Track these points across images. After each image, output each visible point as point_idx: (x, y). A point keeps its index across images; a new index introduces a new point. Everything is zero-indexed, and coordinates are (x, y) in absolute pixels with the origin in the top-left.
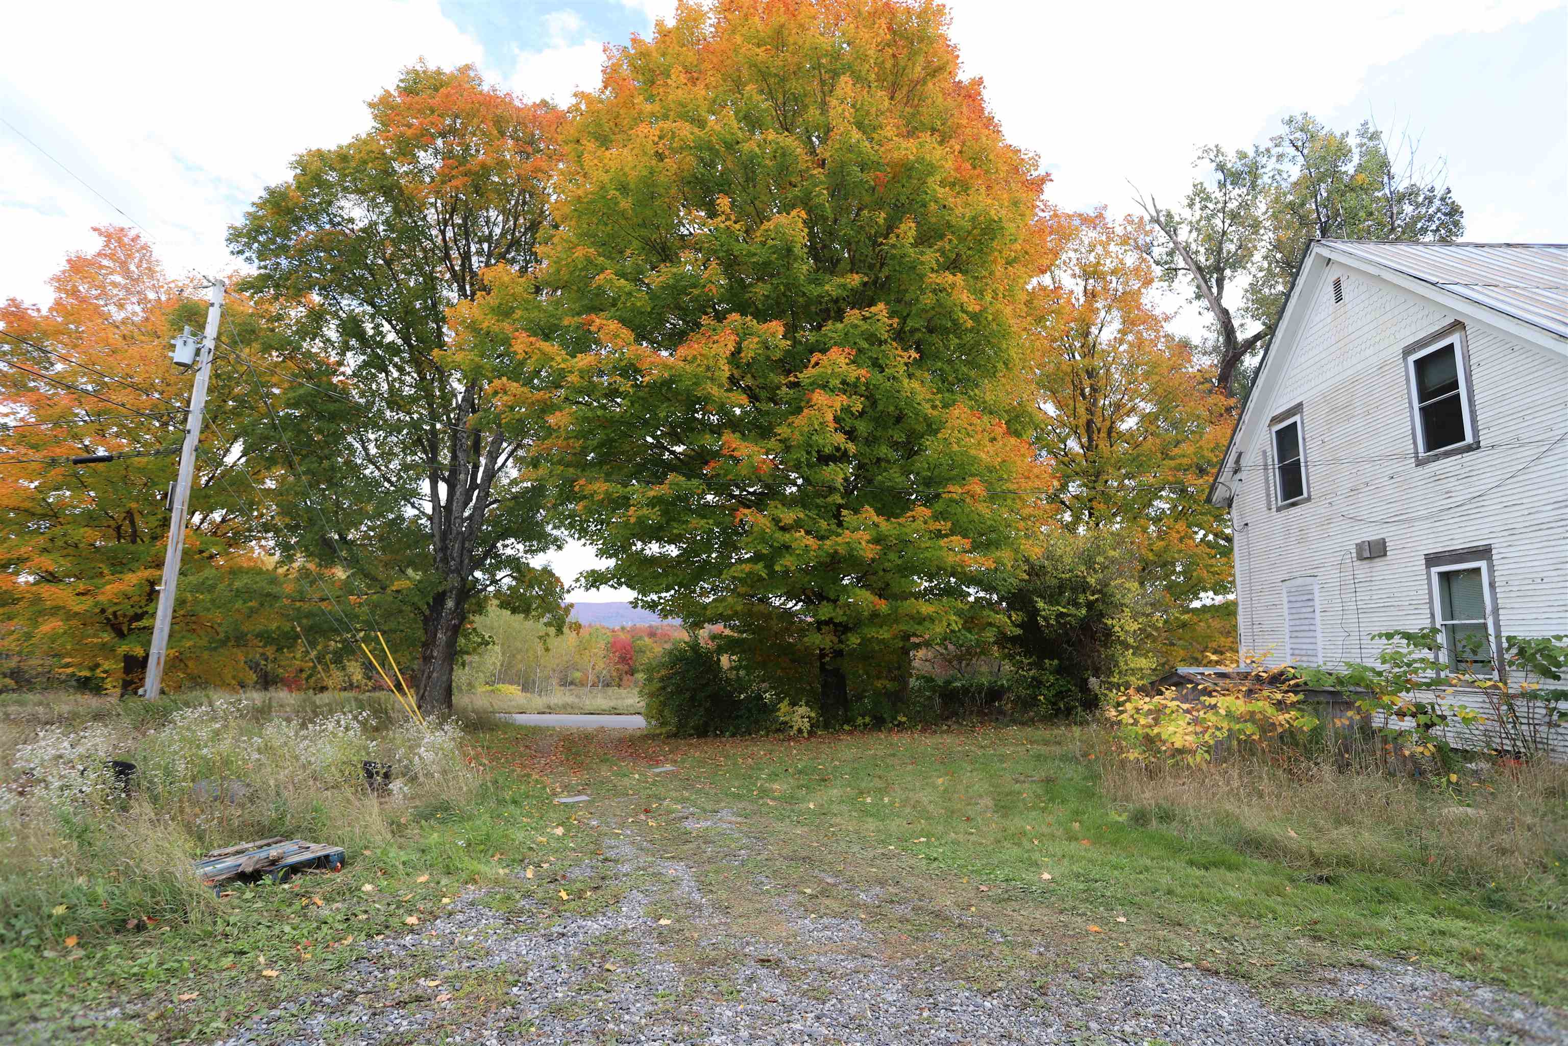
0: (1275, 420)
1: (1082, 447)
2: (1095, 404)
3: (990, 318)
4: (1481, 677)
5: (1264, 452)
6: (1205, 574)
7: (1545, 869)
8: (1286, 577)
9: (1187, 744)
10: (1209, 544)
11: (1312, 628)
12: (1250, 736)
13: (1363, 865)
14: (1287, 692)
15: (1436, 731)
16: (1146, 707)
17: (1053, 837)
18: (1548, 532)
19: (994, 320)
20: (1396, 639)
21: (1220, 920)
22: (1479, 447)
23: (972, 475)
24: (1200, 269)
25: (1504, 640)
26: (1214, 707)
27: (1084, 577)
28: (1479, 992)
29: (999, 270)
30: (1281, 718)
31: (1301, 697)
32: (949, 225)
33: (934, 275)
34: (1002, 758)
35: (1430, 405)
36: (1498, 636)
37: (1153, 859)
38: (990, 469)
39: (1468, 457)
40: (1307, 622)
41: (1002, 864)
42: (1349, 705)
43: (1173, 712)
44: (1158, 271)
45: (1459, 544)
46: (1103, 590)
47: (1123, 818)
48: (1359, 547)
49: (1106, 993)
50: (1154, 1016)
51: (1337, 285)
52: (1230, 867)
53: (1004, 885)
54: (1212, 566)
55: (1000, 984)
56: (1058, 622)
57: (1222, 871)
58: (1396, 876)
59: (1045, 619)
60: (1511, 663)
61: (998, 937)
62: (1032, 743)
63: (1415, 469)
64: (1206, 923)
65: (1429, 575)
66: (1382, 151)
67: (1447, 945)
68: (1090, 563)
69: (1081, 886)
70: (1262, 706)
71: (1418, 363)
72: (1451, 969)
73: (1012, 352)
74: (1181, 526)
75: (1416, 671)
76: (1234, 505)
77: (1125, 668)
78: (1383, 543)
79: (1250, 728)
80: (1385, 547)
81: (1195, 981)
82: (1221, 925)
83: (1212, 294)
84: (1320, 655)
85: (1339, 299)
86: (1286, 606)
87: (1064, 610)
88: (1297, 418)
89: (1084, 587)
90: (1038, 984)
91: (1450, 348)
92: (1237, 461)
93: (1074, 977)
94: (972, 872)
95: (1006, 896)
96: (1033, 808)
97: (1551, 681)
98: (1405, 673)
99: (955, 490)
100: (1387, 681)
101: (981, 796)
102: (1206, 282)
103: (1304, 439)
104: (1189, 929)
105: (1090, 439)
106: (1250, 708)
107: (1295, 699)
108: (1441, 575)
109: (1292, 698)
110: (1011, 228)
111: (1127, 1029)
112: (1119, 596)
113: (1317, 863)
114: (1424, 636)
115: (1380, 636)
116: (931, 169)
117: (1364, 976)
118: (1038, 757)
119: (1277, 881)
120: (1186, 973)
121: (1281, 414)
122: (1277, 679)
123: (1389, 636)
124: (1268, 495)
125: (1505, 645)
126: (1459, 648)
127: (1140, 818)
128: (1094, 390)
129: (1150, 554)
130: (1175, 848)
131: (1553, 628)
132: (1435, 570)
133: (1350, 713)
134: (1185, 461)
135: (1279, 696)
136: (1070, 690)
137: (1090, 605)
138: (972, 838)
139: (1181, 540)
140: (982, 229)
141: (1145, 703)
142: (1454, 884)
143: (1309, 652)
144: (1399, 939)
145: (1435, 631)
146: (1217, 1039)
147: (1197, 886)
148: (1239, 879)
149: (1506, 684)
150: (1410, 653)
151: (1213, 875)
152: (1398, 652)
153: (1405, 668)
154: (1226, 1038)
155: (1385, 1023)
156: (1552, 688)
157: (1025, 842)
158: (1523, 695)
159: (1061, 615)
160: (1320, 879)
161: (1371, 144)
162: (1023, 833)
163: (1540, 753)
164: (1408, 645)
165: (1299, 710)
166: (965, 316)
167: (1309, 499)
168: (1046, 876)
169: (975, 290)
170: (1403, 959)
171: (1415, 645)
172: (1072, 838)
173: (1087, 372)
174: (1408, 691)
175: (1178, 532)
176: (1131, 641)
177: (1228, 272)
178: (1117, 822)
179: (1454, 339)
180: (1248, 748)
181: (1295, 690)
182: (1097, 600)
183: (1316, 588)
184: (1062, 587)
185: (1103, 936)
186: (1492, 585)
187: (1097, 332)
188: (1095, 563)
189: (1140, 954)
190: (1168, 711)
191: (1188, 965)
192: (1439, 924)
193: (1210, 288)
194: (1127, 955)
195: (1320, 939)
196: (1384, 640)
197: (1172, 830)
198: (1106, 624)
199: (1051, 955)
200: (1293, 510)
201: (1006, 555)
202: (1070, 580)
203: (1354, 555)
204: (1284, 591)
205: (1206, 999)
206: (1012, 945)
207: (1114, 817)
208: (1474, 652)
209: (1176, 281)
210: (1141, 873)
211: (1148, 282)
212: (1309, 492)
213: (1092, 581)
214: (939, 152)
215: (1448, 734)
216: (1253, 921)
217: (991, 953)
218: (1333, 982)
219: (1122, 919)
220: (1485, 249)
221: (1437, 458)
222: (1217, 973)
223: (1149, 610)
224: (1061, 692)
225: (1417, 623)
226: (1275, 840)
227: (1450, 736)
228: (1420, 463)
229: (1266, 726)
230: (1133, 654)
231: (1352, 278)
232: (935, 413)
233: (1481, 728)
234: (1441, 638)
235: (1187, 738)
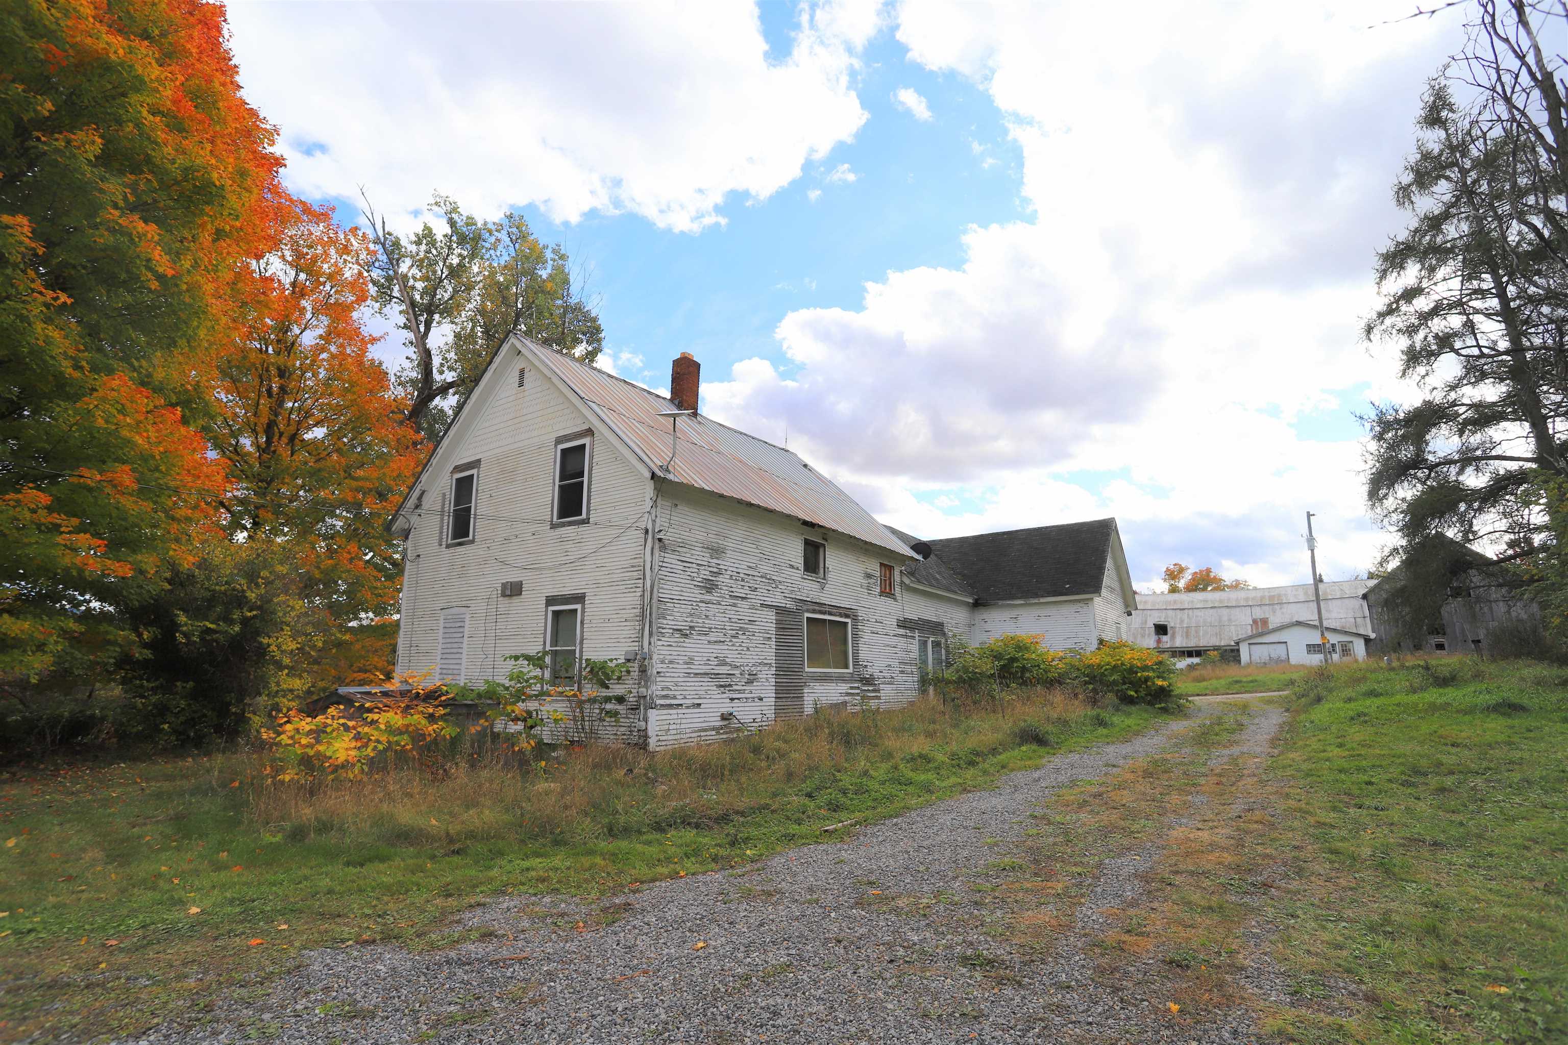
0: (457, 469)
1: (258, 447)
2: (281, 403)
3: (184, 287)
4: (568, 688)
5: (444, 495)
6: (369, 596)
7: (586, 814)
8: (445, 606)
9: (350, 758)
10: (376, 566)
11: (460, 651)
12: (404, 746)
13: (483, 836)
14: (437, 707)
15: (536, 731)
16: (308, 728)
17: (197, 873)
18: (617, 588)
19: (188, 290)
20: (521, 662)
21: (374, 903)
22: (588, 523)
23: (118, 460)
24: (413, 304)
25: (584, 662)
26: (373, 722)
27: (243, 591)
28: (544, 899)
29: (206, 238)
30: (430, 728)
31: (448, 710)
32: (148, 160)
33: (117, 213)
34: (107, 803)
35: (566, 485)
36: (581, 659)
37: (311, 868)
38: (145, 458)
39: (582, 528)
40: (455, 645)
41: (133, 913)
42: (482, 714)
43: (333, 730)
44: (373, 290)
45: (567, 591)
46: (264, 609)
47: (279, 838)
48: (504, 585)
49: (275, 988)
50: (322, 990)
51: (522, 372)
52: (383, 859)
53: (140, 932)
54: (376, 588)
55: (156, 1021)
56: (202, 639)
57: (376, 864)
58: (503, 838)
59: (185, 635)
60: (585, 678)
61: (144, 981)
62: (147, 780)
63: (549, 531)
64: (362, 908)
65: (546, 611)
66: (567, 271)
67: (530, 876)
68: (252, 577)
69: (238, 910)
70: (417, 719)
71: (564, 451)
72: (531, 891)
73: (202, 333)
74: (353, 547)
75: (530, 686)
76: (410, 537)
77: (275, 689)
78: (521, 583)
79: (404, 740)
80: (522, 588)
81: (356, 953)
82: (375, 906)
83: (419, 331)
84: (463, 674)
85: (521, 385)
86: (441, 631)
87: (212, 626)
88: (474, 472)
89: (240, 600)
90: (202, 1005)
91: (583, 446)
92: (420, 498)
93: (242, 986)
94: (92, 931)
95: (145, 942)
96: (161, 850)
97: (604, 690)
98: (523, 687)
99: (91, 476)
100: (511, 694)
101: (84, 850)
102: (416, 319)
103: (477, 490)
104: (348, 917)
105: (269, 442)
106: (406, 721)
107: (442, 712)
108: (554, 612)
109: (442, 711)
110: (233, 201)
111: (299, 1007)
112: (281, 614)
113: (451, 841)
114: (539, 659)
115: (511, 657)
116: (139, 85)
117: (479, 911)
118: (159, 795)
119: (420, 861)
120: (348, 950)
121: (462, 465)
122: (431, 696)
123: (516, 658)
124: (441, 533)
125: (584, 665)
126: (558, 667)
127: (298, 834)
128: (282, 389)
129: (317, 572)
130: (331, 855)
131: (609, 653)
132: (551, 608)
133: (482, 721)
134: (368, 484)
135: (431, 710)
136: (205, 716)
137: (245, 622)
138: (84, 896)
139: (351, 560)
140: (195, 186)
141: (306, 724)
142: (537, 835)
143: (455, 672)
144: (502, 881)
145: (545, 653)
146: (376, 986)
147: (354, 881)
148: (390, 867)
149: (581, 693)
150: (529, 672)
151: (369, 869)
152: (521, 672)
153: (524, 684)
154: (383, 983)
155: (490, 935)
156: (604, 694)
157: (161, 883)
158: (589, 700)
159: (208, 631)
160: (453, 852)
161: (560, 262)
162: (159, 875)
163: (593, 740)
164: (528, 665)
165: (446, 721)
166: (149, 275)
167: (473, 542)
168: (194, 910)
169: (170, 249)
170: (504, 893)
171: (534, 666)
172: (219, 867)
173: (279, 369)
174: (523, 701)
175: (349, 553)
176: (286, 661)
177: (437, 317)
178: (271, 843)
179: (586, 441)
180: (402, 757)
181: (444, 705)
182: (255, 617)
183: (468, 617)
184: (212, 600)
185: (265, 946)
186: (582, 623)
187: (298, 332)
188: (259, 577)
189: (305, 949)
190: (329, 730)
191: (350, 942)
192: (526, 864)
193: (418, 325)
194: (293, 953)
195: (450, 895)
196: (513, 662)
197: (331, 839)
198: (261, 643)
199: (211, 977)
200: (460, 549)
201: (149, 561)
202: (225, 593)
203: (500, 592)
204: (442, 618)
205: (367, 963)
206: (165, 983)
207: (268, 838)
208: (567, 671)
209: (388, 306)
210: (300, 882)
211: (362, 298)
212: (474, 536)
213: (252, 595)
214: (155, 71)
215: (544, 733)
216: (401, 896)
217: (138, 998)
218: (458, 922)
219: (284, 927)
220: (613, 380)
221: (563, 525)
222: (374, 941)
223: (309, 629)
224: (193, 719)
225: (534, 649)
226: (421, 830)
227: (546, 734)
228: (553, 526)
229: (417, 736)
230: (287, 675)
231: (533, 372)
232: (77, 374)
233: (563, 726)
234: (548, 660)
235: (350, 752)
